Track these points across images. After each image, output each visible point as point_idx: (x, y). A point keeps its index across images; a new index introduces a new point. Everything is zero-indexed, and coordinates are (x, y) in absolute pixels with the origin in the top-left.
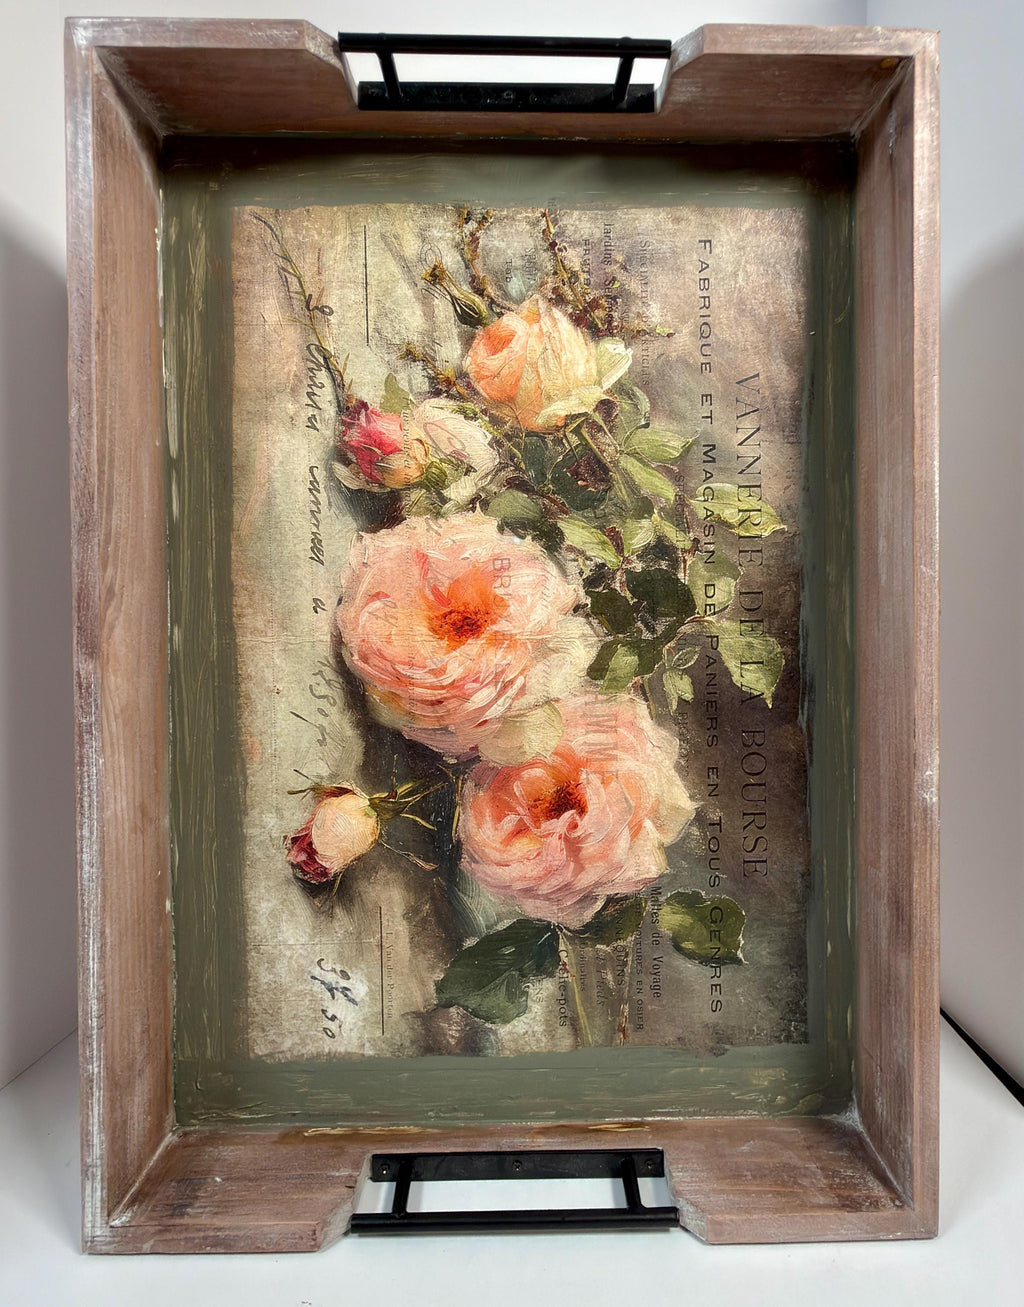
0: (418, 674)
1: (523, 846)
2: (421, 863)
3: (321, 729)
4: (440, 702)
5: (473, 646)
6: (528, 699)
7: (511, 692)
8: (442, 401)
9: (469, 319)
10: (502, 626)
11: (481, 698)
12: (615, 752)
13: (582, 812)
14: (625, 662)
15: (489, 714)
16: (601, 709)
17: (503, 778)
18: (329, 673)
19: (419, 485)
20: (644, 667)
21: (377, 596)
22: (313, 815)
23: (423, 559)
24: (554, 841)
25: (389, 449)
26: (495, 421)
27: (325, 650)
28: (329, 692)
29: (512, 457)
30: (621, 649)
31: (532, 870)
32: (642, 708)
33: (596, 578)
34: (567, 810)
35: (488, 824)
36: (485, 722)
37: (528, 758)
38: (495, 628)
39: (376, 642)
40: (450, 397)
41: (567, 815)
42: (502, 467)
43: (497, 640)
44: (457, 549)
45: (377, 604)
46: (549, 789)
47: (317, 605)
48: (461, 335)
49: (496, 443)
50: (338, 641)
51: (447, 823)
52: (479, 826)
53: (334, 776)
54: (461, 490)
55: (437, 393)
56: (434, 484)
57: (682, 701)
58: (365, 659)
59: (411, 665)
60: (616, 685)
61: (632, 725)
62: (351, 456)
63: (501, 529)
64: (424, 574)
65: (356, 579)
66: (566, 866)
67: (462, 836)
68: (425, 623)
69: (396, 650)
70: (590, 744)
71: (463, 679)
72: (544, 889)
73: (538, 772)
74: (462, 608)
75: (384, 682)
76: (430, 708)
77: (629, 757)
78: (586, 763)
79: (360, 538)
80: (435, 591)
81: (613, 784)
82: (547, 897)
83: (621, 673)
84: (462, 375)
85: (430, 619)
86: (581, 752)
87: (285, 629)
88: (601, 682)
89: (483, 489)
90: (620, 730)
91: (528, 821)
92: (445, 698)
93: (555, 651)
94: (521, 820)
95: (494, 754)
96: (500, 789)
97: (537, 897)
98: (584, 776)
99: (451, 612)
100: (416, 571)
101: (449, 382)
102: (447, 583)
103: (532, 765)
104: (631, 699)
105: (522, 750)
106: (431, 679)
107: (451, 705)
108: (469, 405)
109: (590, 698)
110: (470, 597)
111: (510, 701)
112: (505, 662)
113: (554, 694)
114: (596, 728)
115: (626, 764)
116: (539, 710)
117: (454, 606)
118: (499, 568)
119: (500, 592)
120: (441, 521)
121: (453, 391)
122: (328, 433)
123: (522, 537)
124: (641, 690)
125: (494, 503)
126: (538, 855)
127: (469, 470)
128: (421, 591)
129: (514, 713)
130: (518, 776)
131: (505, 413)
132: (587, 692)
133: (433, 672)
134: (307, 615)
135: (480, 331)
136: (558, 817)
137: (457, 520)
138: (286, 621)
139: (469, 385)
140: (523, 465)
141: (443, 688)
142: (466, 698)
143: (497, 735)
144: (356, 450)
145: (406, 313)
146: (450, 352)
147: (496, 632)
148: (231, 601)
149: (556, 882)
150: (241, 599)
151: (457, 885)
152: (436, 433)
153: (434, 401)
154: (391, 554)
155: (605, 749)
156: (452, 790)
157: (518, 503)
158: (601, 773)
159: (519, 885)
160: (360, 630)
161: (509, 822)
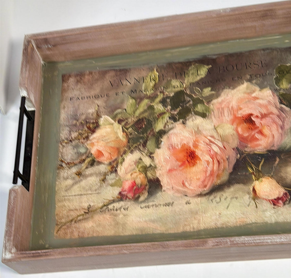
0: (209, 169)
1: (266, 131)
2: (277, 162)
3: (232, 198)
4: (218, 161)
5: (198, 153)
6: (215, 135)
7: (212, 140)
8: (118, 169)
9: (93, 163)
10: (191, 145)
11: (216, 149)
12: (230, 108)
13: (251, 115)
14: (200, 108)
15: (221, 146)
16: (216, 112)
17: (242, 139)
18: (212, 197)
19: (146, 174)
20: (201, 102)
21: (183, 184)
22: (264, 199)
23: (170, 171)
24: (264, 121)
25: (134, 183)
26: (125, 153)
27: (203, 200)
28: (218, 197)
29: (136, 147)
30: (196, 109)
31: (274, 127)
32: (215, 101)
33: (174, 119)
34: (252, 119)
35: (259, 142)
36: (224, 147)
37: (235, 132)
38: (192, 147)
39: (199, 183)
40: (117, 166)
41: (253, 119)
42: (140, 150)
43: (196, 146)
44: (166, 160)
45: (186, 184)
46: (245, 125)
47: (188, 203)
48: (97, 165)
49: (132, 152)
50: (200, 195)
51: (261, 156)
52: (260, 145)
53: (249, 193)
54: (147, 161)
55: (116, 171)
56: (145, 169)
57: (211, 90)
58: (205, 186)
59: (206, 172)
60: (208, 109)
61: (221, 103)
62: (137, 196)
63: (159, 148)
64: (175, 170)
65: (178, 191)
66: (271, 117)
67: (265, 150)
68: (191, 168)
69: (202, 177)
70: (228, 114)
71: (210, 155)
72: (280, 123)
73: (240, 130)
74: (186, 158)
75: (213, 179)
76: (221, 164)
77: (231, 103)
78: (235, 115)
79: (164, 191)
80: (180, 166)
81: (241, 107)
82: (283, 122)
83: (204, 108)
84: (110, 164)
85: (190, 166)
86: (231, 117)
87: (197, 213)
88: (207, 114)
89: (147, 155)
90: (223, 106)
91: (257, 131)
92: (217, 160)
93: (198, 128)
94: (257, 133)
95: (235, 143)
96: (247, 140)
97: (283, 125)
98: (239, 116)
99: (187, 160)
100: (174, 173)
101: (113, 167)
102: (177, 162)
103: (237, 132)
104: (213, 104)
105: (232, 135)
106: (211, 165)
107: (219, 158)
108: (120, 161)
109: (213, 117)
110: (182, 155)
111: (216, 140)
112: (203, 143)
113: (213, 127)
114: (223, 114)
115: (234, 103)
116: (218, 131)
117: (185, 159)
118: (172, 147)
119: (180, 146)
120: (157, 166)
121: (115, 166)
122: (129, 203)
123: (161, 141)
124: (209, 102)
125: (150, 150)
126: (268, 126)
127: (141, 159)
128: (181, 170)
129: (220, 138)
130: (242, 135)
131: (122, 150)
132: (211, 118)
133: (208, 164)
134: (192, 206)
135: (96, 160)
136: (254, 122)
137: (157, 161)
138: (194, 213)
139: (114, 162)
140: (139, 143)
141: (213, 161)
142: (216, 153)
143: (228, 142)
144: (135, 194)
145: (91, 182)
146: (103, 168)
147: (193, 146)
148: (188, 232)
149: (277, 120)
150: (188, 229)
151: (283, 150)
152: (129, 170)
153: (119, 171)
154: (169, 181)
155: (229, 110)
156: (249, 155)
157: (150, 144)
158: (237, 111)
159: (280, 130)
160: (196, 189)
161: (257, 136)
